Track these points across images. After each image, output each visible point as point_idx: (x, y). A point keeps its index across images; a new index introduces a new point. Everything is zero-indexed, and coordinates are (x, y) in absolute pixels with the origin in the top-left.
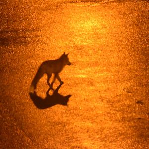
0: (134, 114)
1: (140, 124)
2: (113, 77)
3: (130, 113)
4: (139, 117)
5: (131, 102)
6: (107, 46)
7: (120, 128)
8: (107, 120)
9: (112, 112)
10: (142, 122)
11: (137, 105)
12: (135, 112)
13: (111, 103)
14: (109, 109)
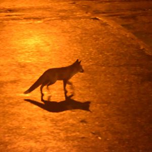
0: (78, 133)
1: (84, 143)
2: (56, 95)
3: (74, 132)
4: (83, 136)
5: (75, 121)
6: (51, 64)
7: (64, 148)
8: (51, 140)
9: (55, 131)
10: (86, 142)
11: (81, 124)
12: (79, 132)
13: (54, 122)
14: (52, 128)
